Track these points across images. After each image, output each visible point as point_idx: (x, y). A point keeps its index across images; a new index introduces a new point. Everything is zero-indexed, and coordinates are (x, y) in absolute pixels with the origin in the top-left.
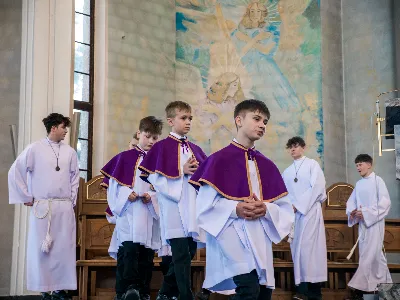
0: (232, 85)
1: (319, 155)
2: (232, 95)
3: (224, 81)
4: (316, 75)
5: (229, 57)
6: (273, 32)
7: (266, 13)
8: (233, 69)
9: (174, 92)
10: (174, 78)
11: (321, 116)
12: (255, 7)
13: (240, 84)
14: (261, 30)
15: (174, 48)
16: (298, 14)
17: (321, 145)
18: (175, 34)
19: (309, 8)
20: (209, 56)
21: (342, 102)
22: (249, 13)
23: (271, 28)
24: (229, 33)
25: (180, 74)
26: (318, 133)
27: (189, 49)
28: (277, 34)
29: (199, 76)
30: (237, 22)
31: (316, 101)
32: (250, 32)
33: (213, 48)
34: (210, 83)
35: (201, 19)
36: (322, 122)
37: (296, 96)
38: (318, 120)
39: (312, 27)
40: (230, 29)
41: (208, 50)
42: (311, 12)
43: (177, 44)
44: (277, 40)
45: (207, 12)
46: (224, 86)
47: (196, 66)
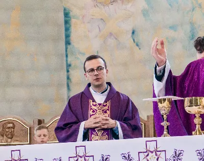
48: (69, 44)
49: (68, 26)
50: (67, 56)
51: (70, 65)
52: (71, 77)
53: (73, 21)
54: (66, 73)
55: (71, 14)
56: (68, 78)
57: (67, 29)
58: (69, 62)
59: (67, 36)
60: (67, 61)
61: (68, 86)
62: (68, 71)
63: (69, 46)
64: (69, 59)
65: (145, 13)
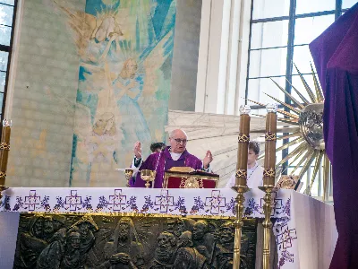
0: (109, 122)
2: (109, 129)
3: (105, 118)
5: (110, 100)
6: (139, 82)
7: (136, 67)
9: (73, 126)
10: (73, 116)
13: (114, 121)
14: (132, 81)
15: (76, 93)
16: (157, 68)
18: (77, 83)
19: (165, 63)
20: (97, 99)
22: (125, 67)
23: (139, 79)
25: (78, 113)
27: (85, 94)
28: (142, 83)
29: (90, 114)
30: (117, 74)
32: (125, 82)
33: (100, 94)
34: (96, 120)
35: (95, 72)
37: (149, 131)
40: (112, 79)
41: (97, 95)
42: (166, 67)
43: (78, 90)
44: (141, 88)
45: (99, 67)
46: (105, 122)
47: (88, 107)
50: (72, 163)
53: (78, 142)
54: (70, 174)
55: (78, 138)
56: (71, 177)
57: (74, 147)
58: (72, 168)
59: (74, 151)
60: (71, 166)
61: (70, 182)
63: (74, 158)
64: (73, 166)
65: (123, 142)
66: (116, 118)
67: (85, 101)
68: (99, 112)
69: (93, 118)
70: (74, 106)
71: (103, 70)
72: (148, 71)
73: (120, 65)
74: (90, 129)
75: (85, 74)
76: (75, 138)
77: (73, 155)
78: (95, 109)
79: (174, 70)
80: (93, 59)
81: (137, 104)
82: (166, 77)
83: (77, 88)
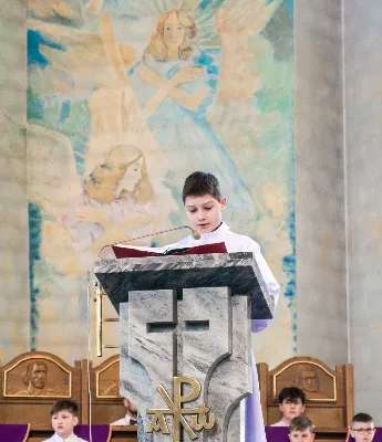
0: (130, 170)
1: (287, 300)
2: (130, 188)
3: (116, 161)
4: (284, 150)
5: (125, 114)
6: (205, 67)
7: (193, 31)
8: (131, 139)
9: (24, 183)
10: (23, 158)
11: (292, 226)
12: (173, 20)
13: (144, 167)
15: (23, 98)
16: (253, 33)
17: (292, 283)
18: (25, 73)
19: (272, 21)
20: (89, 113)
21: (340, 200)
23: (202, 61)
24: (125, 69)
25: (34, 148)
26: (287, 260)
27: (51, 101)
28: (213, 71)
29: (71, 152)
30: (140, 48)
31: (285, 199)
33: (96, 99)
34: (90, 166)
35: (74, 43)
36: (293, 238)
37: (248, 189)
38: (286, 234)
39: (278, 57)
40: (126, 62)
41: (86, 102)
42: (277, 28)
43: (29, 92)
44: (212, 83)
45: (85, 30)
46: (117, 171)
47: (63, 132)
48: (37, 258)
49: (35, 230)
50: (32, 277)
51: (37, 291)
52: (38, 309)
53: (45, 224)
54: (29, 302)
55: (42, 213)
56: (33, 310)
57: (34, 236)
58: (35, 286)
60: (31, 283)
61: (33, 322)
62: (33, 300)
63: (36, 262)
64: (36, 282)
66: (149, 160)
67: (53, 118)
68: (98, 145)
69: (79, 160)
70: (24, 132)
71: (97, 39)
72: (228, 40)
73: (146, 27)
74: (76, 190)
75: (44, 51)
76: (34, 213)
77: (34, 255)
78: (85, 139)
79: (299, 38)
80: (65, 11)
81: (206, 124)
82: (279, 56)
83: (25, 86)
